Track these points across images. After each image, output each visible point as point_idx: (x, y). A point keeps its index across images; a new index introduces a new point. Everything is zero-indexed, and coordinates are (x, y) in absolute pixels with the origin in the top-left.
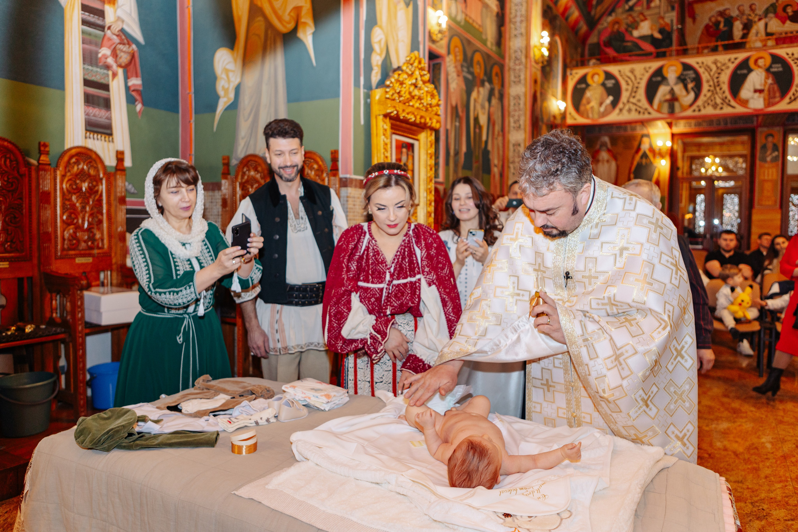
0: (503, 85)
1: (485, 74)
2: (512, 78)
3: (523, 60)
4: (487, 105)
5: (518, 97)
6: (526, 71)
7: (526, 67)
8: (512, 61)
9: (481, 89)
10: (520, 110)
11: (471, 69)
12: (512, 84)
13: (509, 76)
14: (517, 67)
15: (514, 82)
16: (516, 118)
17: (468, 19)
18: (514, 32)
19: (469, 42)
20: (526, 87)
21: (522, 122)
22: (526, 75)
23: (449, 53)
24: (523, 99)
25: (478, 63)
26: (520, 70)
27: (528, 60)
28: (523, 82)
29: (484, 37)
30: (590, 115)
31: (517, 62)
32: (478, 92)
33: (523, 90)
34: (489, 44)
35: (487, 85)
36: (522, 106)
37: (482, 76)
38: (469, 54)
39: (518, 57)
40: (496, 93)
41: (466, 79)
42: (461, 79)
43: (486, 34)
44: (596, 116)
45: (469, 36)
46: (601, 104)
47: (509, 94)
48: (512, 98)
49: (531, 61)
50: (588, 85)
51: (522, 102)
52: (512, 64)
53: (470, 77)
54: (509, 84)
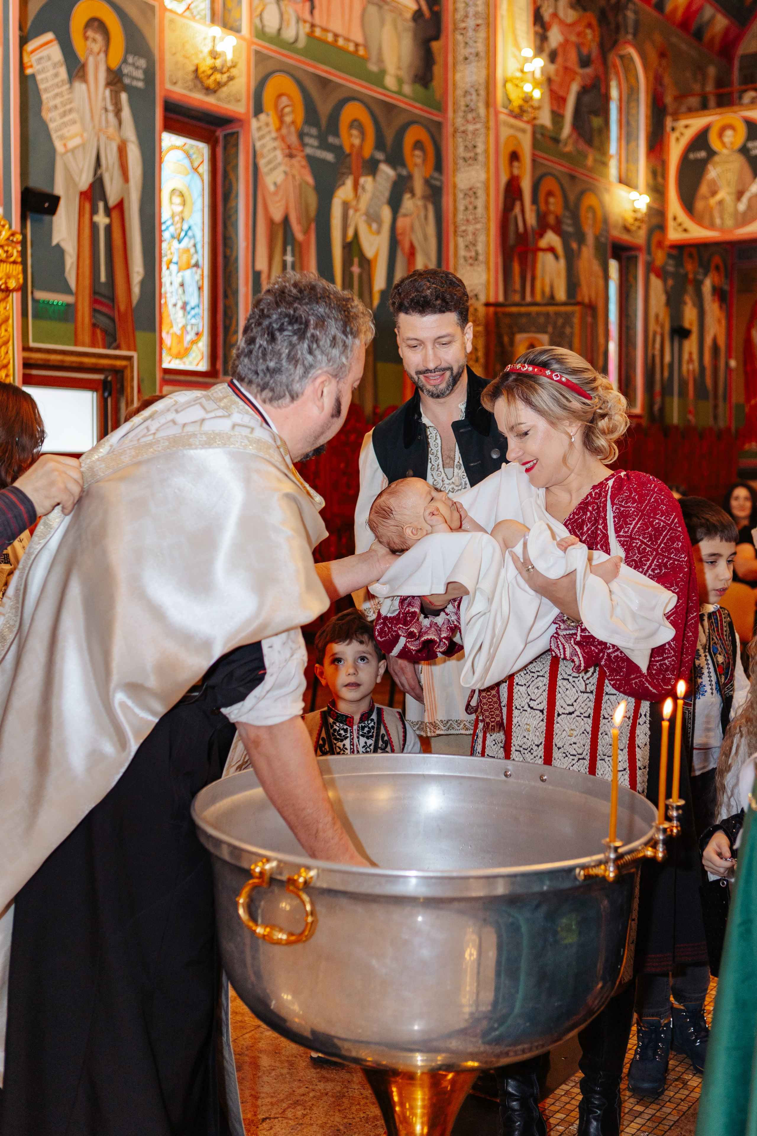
0: (439, 166)
1: (380, 144)
2: (461, 151)
3: (482, 111)
4: (386, 213)
5: (472, 192)
6: (487, 135)
7: (488, 128)
8: (461, 114)
9: (366, 181)
10: (476, 220)
11: (331, 139)
12: (461, 162)
13: (456, 148)
14: (471, 128)
15: (465, 160)
16: (470, 237)
17: (318, 32)
18: (463, 51)
19: (324, 83)
20: (488, 172)
21: (480, 247)
22: (487, 142)
23: (258, 110)
24: (481, 193)
25: (356, 124)
26: (475, 133)
27: (492, 110)
28: (481, 158)
29: (373, 68)
30: (718, 221)
31: (470, 116)
32: (356, 184)
33: (483, 176)
34: (390, 82)
35: (386, 171)
36: (480, 211)
37: (368, 151)
38: (324, 109)
39: (472, 105)
40: (418, 185)
41: (313, 162)
42: (299, 161)
43: (380, 60)
44: (729, 223)
45: (323, 70)
46: (740, 195)
47: (455, 187)
48: (460, 195)
49: (497, 113)
50: (712, 153)
51: (480, 203)
52: (459, 121)
53: (329, 157)
54: (455, 163)
